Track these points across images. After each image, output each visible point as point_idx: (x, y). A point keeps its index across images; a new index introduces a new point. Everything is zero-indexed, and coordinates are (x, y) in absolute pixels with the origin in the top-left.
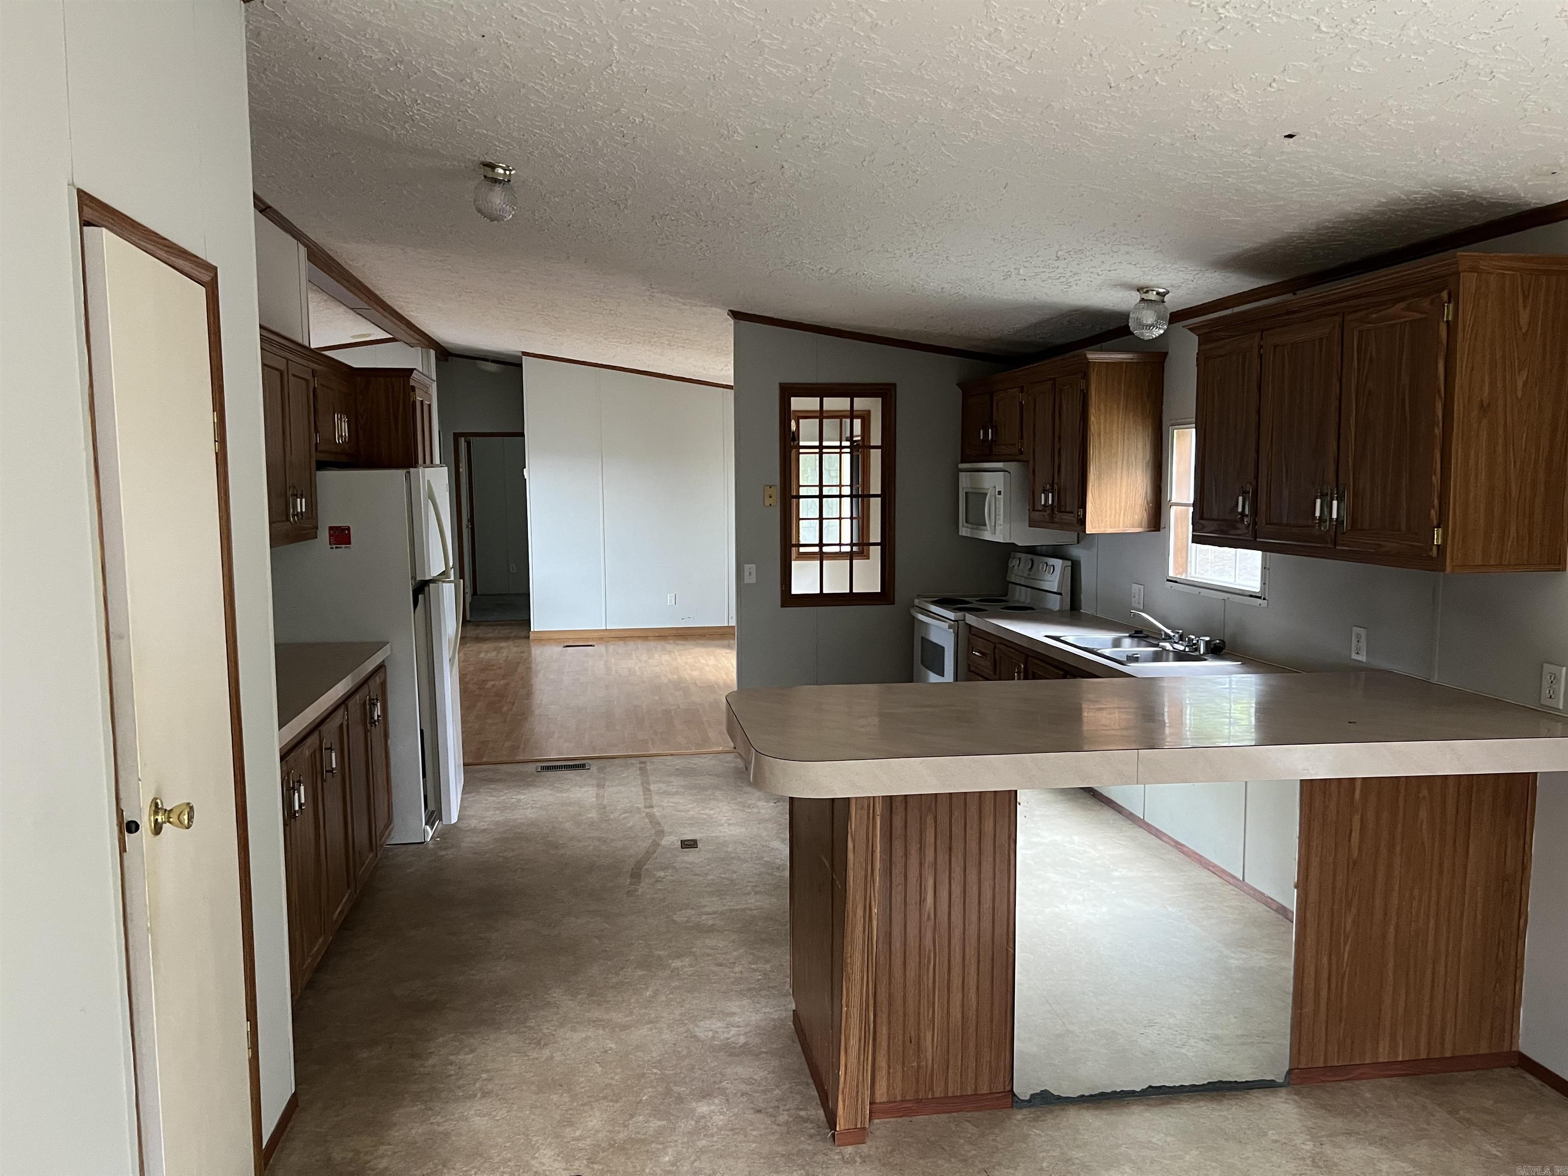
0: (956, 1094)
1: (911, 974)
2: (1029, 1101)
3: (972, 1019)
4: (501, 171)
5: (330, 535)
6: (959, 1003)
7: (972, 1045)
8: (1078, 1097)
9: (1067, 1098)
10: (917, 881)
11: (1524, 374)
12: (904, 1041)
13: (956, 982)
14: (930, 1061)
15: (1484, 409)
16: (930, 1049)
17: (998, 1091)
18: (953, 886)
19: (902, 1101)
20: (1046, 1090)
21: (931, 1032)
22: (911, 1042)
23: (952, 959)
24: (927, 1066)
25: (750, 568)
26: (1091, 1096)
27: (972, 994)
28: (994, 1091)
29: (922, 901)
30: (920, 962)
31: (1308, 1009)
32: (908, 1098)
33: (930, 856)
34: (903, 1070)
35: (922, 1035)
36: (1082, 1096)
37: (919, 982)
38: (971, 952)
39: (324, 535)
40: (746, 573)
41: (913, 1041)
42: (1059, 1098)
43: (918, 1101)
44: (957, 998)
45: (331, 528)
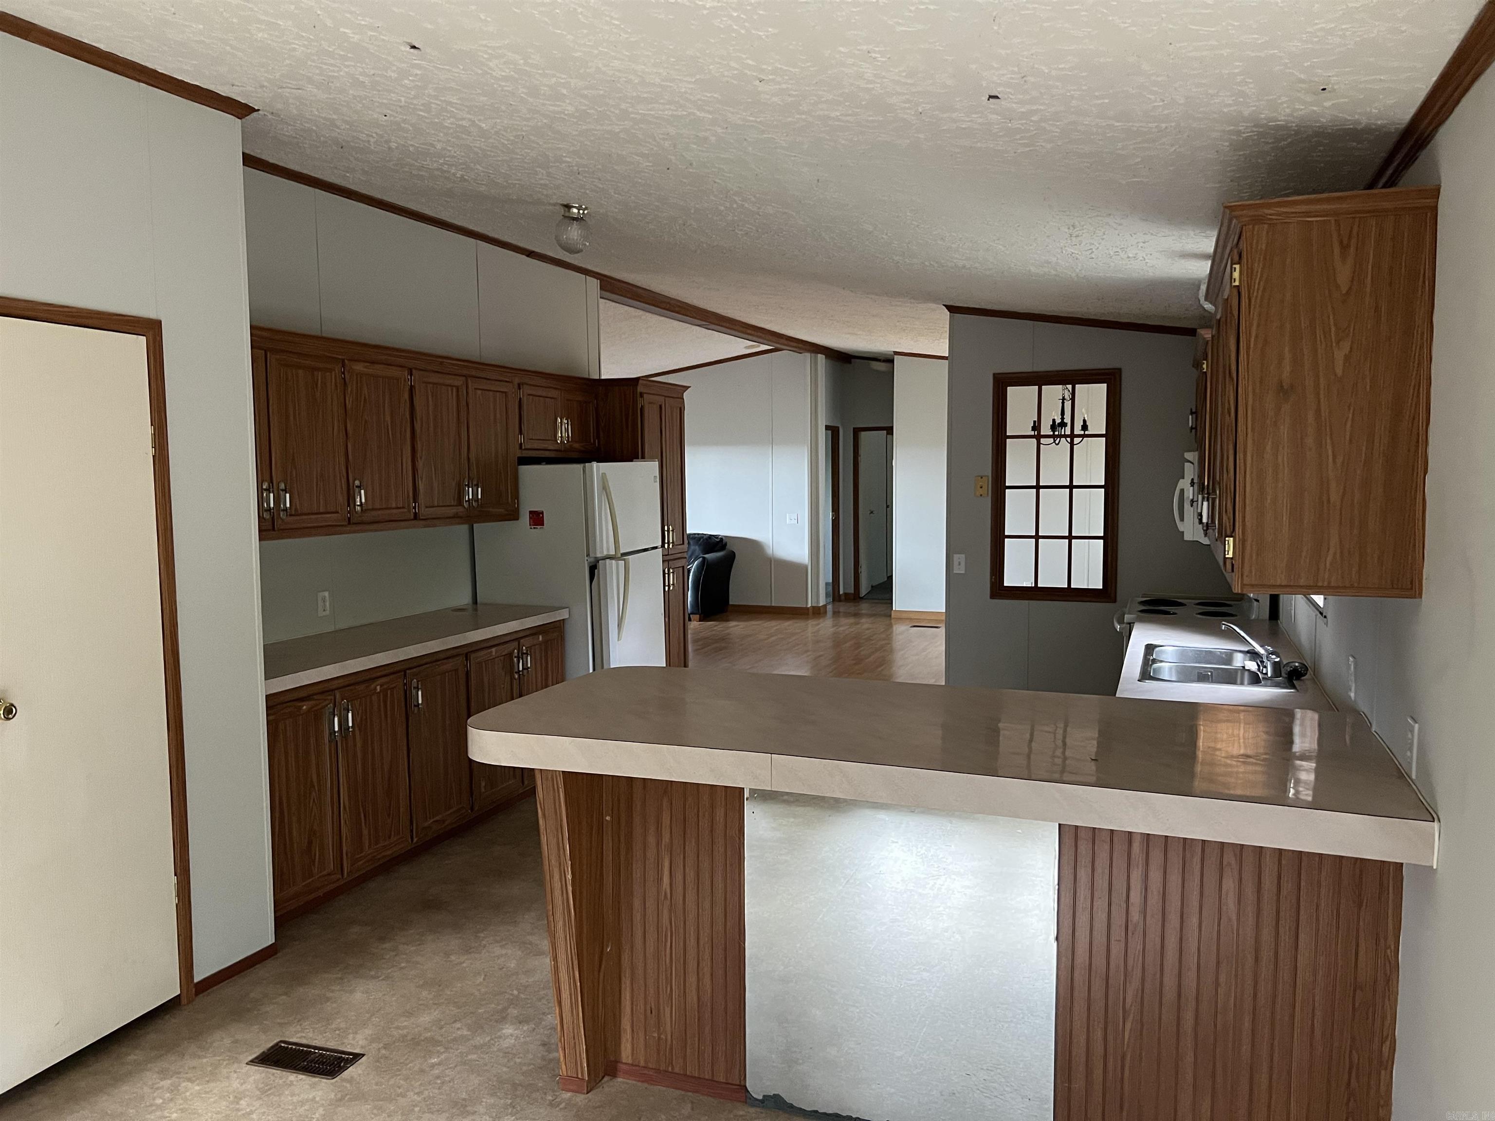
0: (694, 1075)
1: (651, 950)
2: (762, 1101)
3: (707, 1005)
4: (575, 211)
5: (530, 518)
6: (694, 986)
7: (707, 1029)
8: (811, 1111)
9: (801, 1109)
10: (655, 859)
11: (1346, 346)
12: (645, 1010)
13: (692, 965)
14: (669, 1037)
15: (1284, 391)
16: (669, 1024)
17: (734, 1082)
18: (687, 870)
19: (644, 1067)
20: (778, 1095)
21: (669, 1009)
22: (651, 1013)
23: (688, 941)
24: (666, 1039)
25: (959, 558)
26: (825, 1114)
27: (707, 980)
28: (730, 1081)
29: (660, 880)
30: (658, 938)
31: (1079, 1084)
32: (650, 1066)
33: (666, 839)
34: (646, 1038)
35: (662, 1011)
36: (816, 1112)
37: (658, 956)
38: (705, 939)
39: (525, 518)
40: (956, 563)
41: (653, 1012)
42: (792, 1106)
43: (658, 1071)
44: (692, 979)
45: (531, 512)
